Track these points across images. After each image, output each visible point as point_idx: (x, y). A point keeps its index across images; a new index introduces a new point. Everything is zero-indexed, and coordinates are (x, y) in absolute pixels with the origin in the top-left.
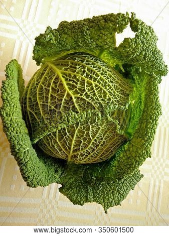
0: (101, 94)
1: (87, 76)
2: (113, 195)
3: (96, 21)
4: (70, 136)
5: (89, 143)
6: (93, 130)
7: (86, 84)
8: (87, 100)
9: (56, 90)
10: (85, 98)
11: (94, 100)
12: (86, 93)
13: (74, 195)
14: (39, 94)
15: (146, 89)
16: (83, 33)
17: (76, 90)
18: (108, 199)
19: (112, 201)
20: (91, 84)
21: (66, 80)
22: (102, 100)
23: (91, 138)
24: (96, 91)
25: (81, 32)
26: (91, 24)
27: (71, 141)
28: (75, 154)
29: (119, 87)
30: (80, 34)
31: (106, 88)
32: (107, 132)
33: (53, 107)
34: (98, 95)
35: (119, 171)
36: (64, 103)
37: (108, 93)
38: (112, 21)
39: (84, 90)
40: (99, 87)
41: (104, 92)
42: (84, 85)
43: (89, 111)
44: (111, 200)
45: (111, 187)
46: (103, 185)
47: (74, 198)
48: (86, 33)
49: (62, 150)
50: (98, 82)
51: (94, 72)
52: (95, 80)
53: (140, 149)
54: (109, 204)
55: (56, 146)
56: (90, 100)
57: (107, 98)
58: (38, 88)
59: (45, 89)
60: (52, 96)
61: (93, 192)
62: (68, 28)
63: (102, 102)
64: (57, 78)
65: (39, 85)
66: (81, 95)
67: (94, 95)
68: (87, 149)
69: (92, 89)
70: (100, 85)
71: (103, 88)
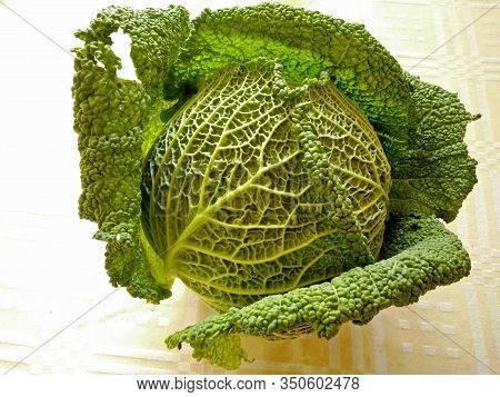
0: (250, 115)
1: (208, 148)
2: (442, 105)
3: (90, 117)
4: (347, 182)
5: (354, 143)
6: (329, 131)
7: (230, 147)
8: (267, 139)
9: (248, 213)
10: (264, 144)
11: (267, 126)
12: (251, 142)
13: (459, 182)
14: (258, 257)
15: (228, 35)
16: (115, 149)
17: (246, 165)
18: (452, 113)
19: (455, 107)
20: (229, 136)
21: (221, 192)
22: (263, 111)
23: (343, 136)
24: (245, 125)
25: (112, 155)
26: (95, 129)
27: (355, 180)
28: (378, 176)
29: (224, 89)
30: (116, 157)
31: (235, 107)
32: (326, 106)
33: (292, 215)
34: (254, 121)
35: (396, 90)
36: (279, 189)
37: (245, 102)
38: (93, 79)
39: (245, 148)
40: (233, 120)
41: (243, 109)
42: (233, 150)
43: (298, 125)
44: (452, 109)
45: (426, 113)
46: (423, 130)
47: (464, 182)
48: (115, 142)
49: (374, 206)
50: (220, 123)
51: (198, 136)
52: (217, 130)
53: (353, 41)
54: (461, 111)
55: (370, 218)
56: (267, 135)
57: (257, 101)
58: (243, 263)
59: (246, 241)
60: (264, 221)
61: (443, 146)
62: (102, 186)
63: (268, 112)
64: (218, 216)
65: (236, 262)
66: (257, 153)
67: (253, 127)
68: (367, 147)
69: (239, 133)
70: (230, 119)
71: (235, 112)
